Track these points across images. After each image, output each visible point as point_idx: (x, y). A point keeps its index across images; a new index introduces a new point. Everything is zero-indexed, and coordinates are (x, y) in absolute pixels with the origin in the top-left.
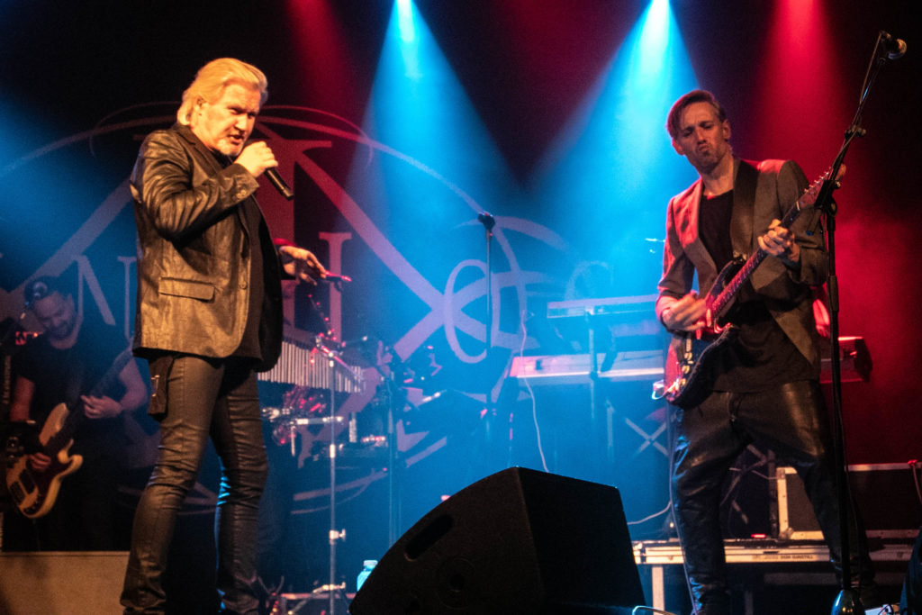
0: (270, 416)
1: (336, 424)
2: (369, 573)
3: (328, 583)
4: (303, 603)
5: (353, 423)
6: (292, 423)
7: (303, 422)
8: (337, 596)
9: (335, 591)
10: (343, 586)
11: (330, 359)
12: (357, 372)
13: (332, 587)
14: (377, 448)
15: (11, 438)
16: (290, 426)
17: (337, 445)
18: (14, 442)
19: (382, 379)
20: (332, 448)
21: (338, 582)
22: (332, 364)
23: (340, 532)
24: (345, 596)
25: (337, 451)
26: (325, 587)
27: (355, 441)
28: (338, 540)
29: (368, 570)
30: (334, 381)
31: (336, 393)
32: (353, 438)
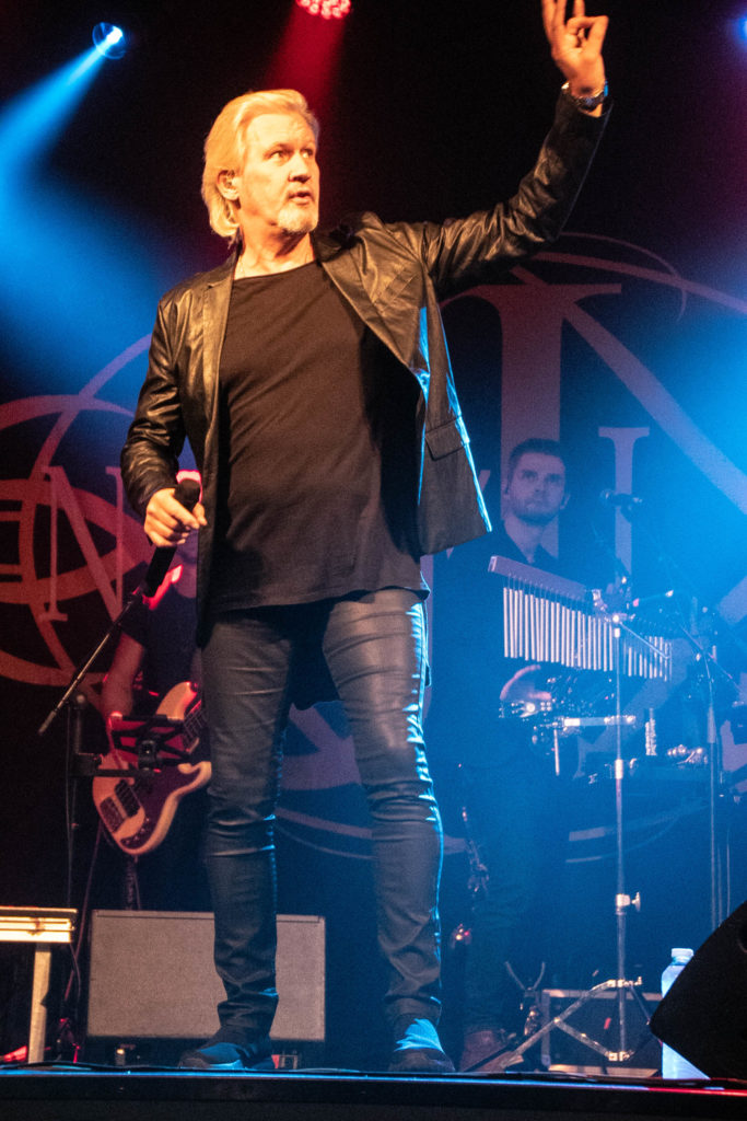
0: (522, 712)
1: (623, 726)
2: (681, 968)
3: (616, 978)
4: (576, 1005)
5: (650, 726)
6: (555, 724)
7: (571, 723)
8: (630, 996)
9: (626, 989)
10: (639, 982)
11: (615, 626)
12: (660, 646)
13: (621, 983)
14: (688, 765)
15: (145, 742)
16: (552, 729)
17: (626, 759)
18: (149, 747)
19: (698, 657)
20: (619, 764)
21: (630, 976)
22: (617, 633)
23: (633, 898)
24: (643, 998)
25: (626, 769)
26: (611, 983)
27: (654, 754)
28: (629, 909)
29: (679, 964)
30: (621, 659)
31: (624, 678)
32: (650, 749)
